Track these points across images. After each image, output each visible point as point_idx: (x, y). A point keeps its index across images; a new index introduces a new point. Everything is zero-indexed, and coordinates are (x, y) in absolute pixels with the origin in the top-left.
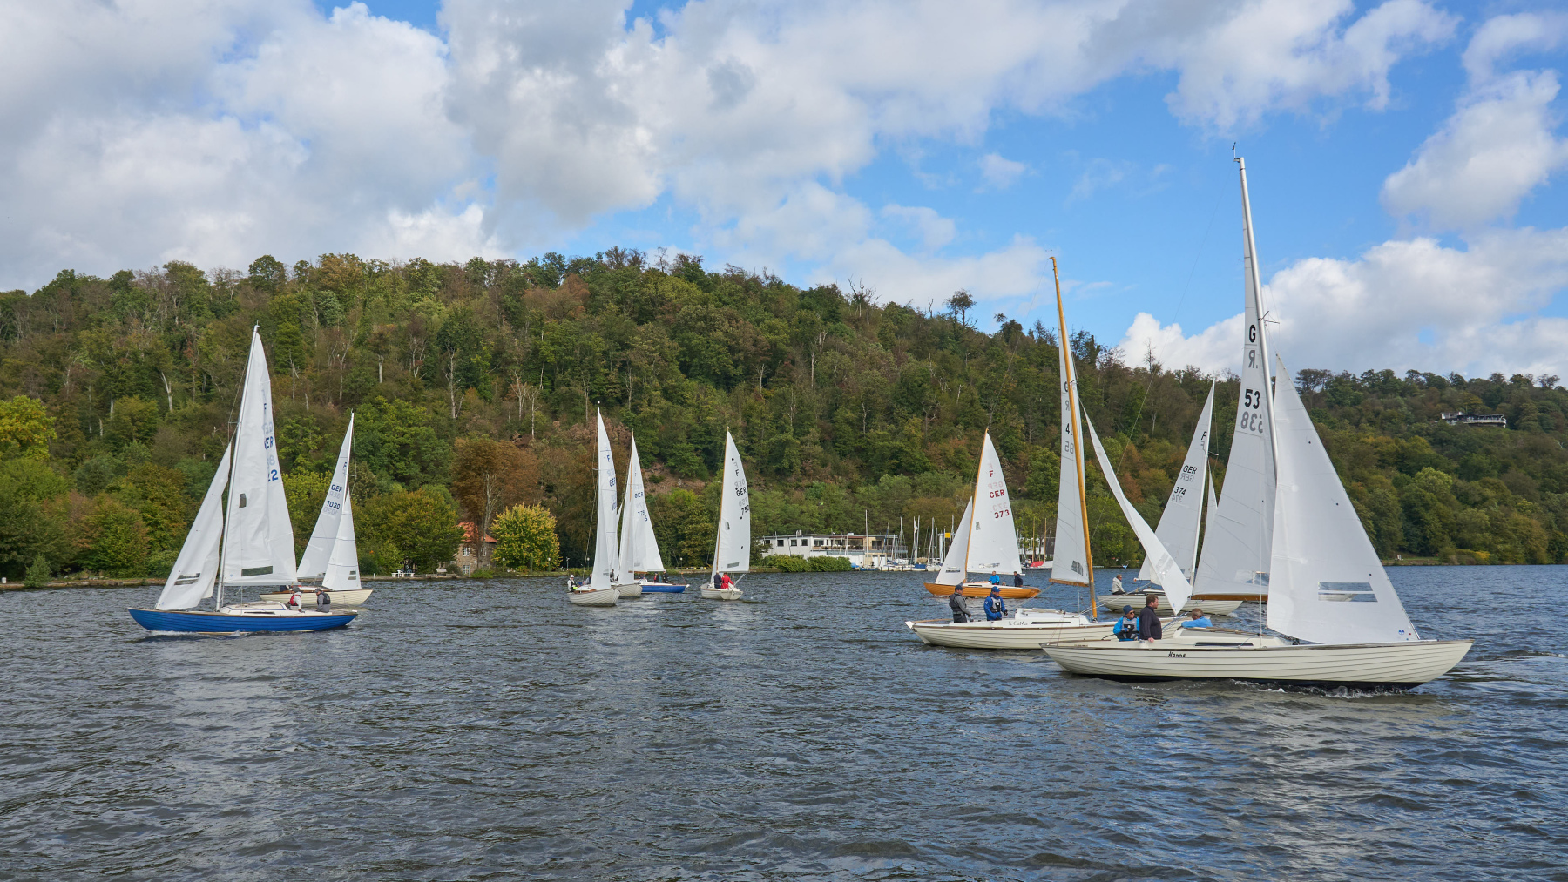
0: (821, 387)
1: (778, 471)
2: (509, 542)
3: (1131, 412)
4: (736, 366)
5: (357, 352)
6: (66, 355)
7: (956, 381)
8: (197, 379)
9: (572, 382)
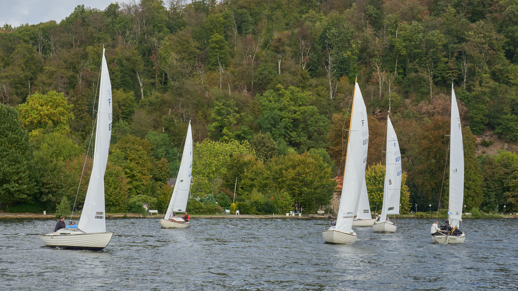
5: (263, 53)
6: (79, 63)
8: (159, 76)
9: (419, 69)
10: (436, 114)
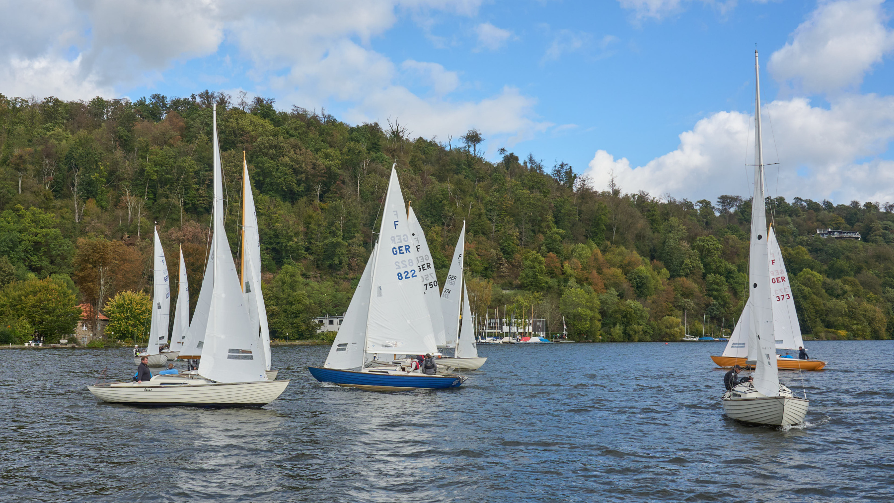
0: (365, 202)
1: (330, 266)
2: (118, 320)
3: (597, 225)
4: (299, 185)
7: (468, 199)
9: (170, 195)
10: (186, 241)
